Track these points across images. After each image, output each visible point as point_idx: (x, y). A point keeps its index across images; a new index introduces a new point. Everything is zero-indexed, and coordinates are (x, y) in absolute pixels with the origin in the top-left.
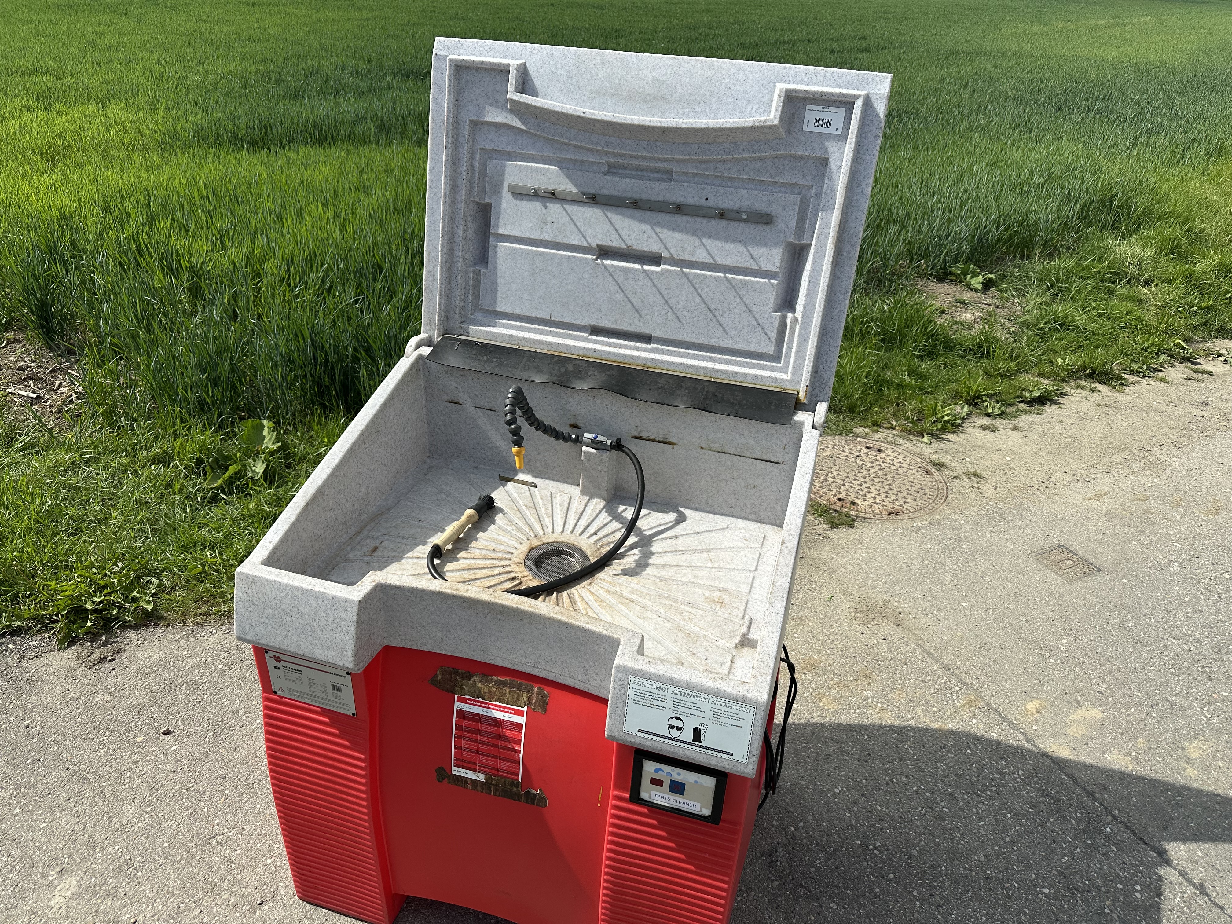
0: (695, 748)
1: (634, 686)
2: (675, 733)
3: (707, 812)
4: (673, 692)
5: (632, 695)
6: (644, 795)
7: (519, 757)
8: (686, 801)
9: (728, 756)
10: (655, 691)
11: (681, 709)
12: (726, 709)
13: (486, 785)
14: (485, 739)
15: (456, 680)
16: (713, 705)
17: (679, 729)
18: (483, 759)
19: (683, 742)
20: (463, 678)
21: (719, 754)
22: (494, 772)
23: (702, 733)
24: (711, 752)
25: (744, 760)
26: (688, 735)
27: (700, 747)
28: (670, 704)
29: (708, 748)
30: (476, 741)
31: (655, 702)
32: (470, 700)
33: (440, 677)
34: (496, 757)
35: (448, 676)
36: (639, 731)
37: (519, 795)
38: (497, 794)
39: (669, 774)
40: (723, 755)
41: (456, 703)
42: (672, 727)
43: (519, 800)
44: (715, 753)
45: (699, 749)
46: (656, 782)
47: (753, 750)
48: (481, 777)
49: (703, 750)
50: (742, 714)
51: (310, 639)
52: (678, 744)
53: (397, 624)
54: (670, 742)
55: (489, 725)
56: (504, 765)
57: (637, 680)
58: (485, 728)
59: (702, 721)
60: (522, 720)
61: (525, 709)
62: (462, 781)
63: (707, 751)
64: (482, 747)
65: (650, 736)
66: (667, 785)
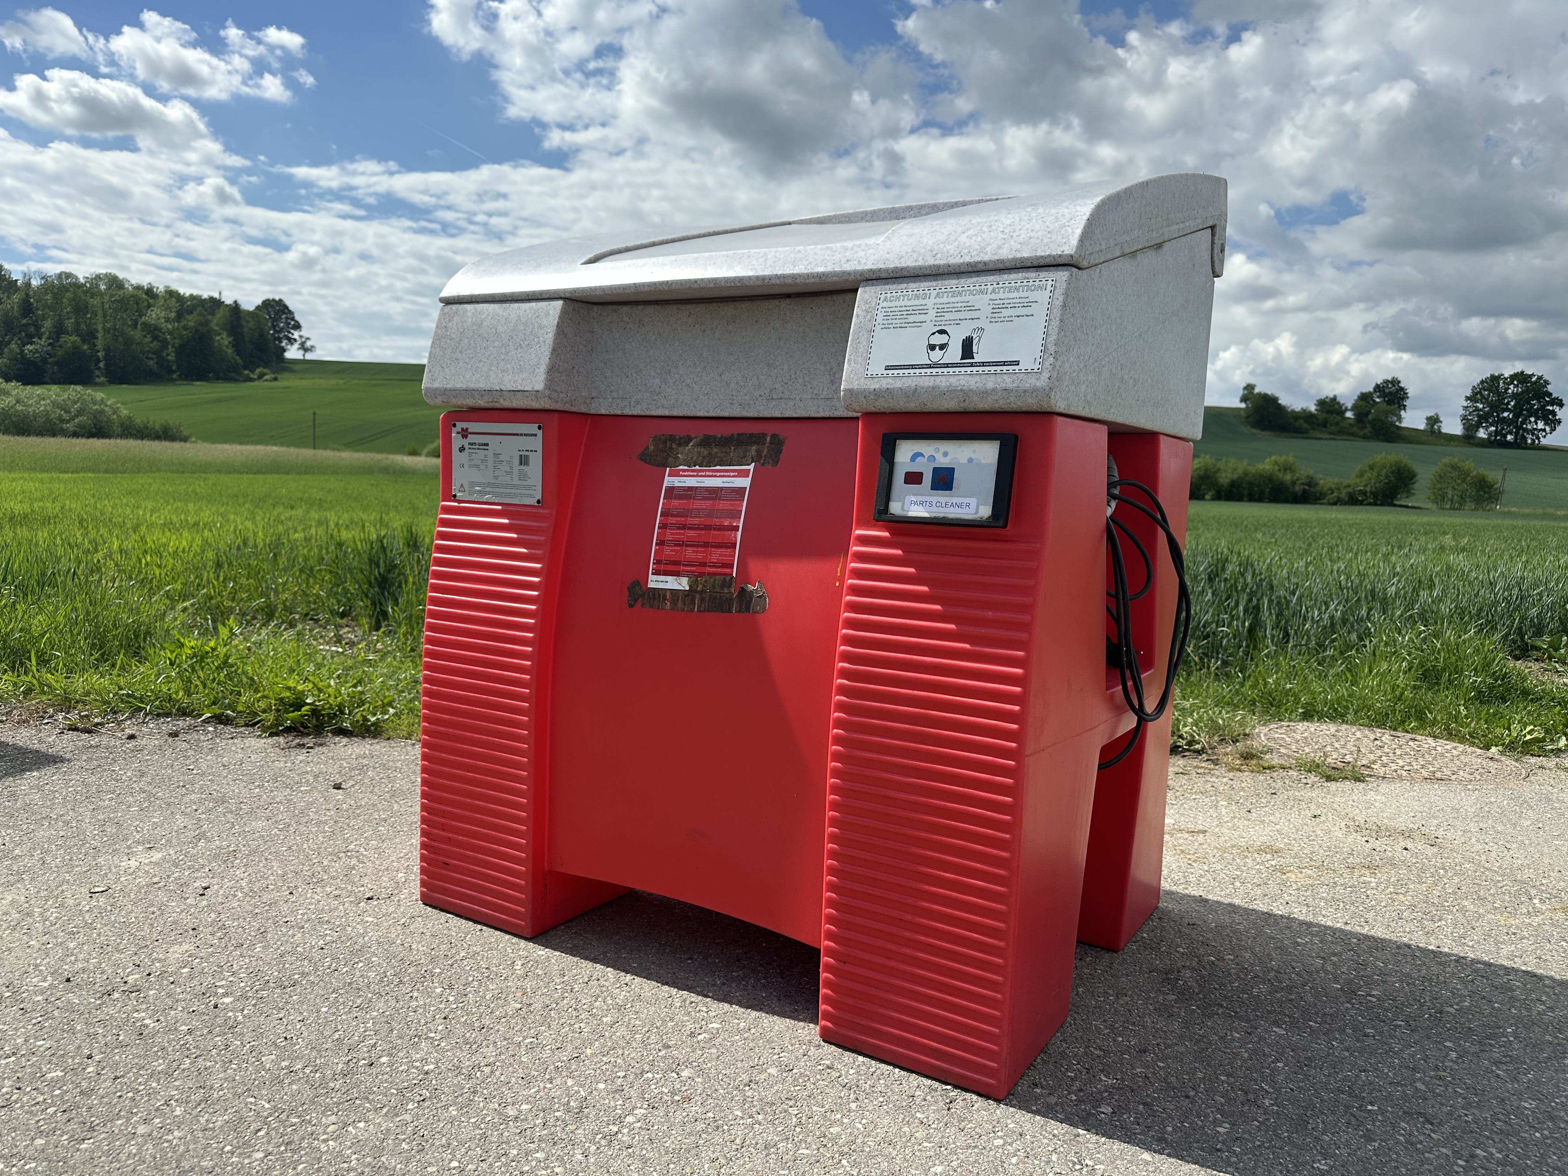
0: (963, 369)
1: (885, 304)
2: (936, 355)
3: (985, 511)
4: (938, 295)
5: (880, 318)
6: (895, 508)
7: (736, 537)
8: (955, 500)
9: (1011, 368)
10: (913, 302)
11: (948, 316)
12: (1012, 295)
13: (689, 594)
14: (696, 521)
15: (671, 448)
16: (993, 296)
17: (942, 347)
18: (690, 552)
19: (947, 365)
20: (680, 445)
21: (999, 368)
22: (701, 569)
23: (975, 342)
24: (986, 369)
25: (1037, 366)
26: (954, 353)
27: (972, 365)
28: (932, 314)
29: (983, 364)
30: (683, 527)
31: (911, 319)
32: (684, 471)
33: (652, 448)
34: (706, 545)
35: (661, 446)
36: (888, 368)
37: (730, 601)
38: (702, 609)
39: (932, 458)
40: (1005, 368)
41: (667, 478)
42: (932, 347)
43: (730, 611)
44: (993, 369)
45: (969, 369)
46: (913, 478)
47: (1049, 346)
48: (681, 584)
49: (975, 369)
50: (1033, 296)
51: (502, 363)
52: (940, 370)
53: (609, 374)
54: (929, 371)
55: (704, 499)
56: (716, 555)
57: (889, 295)
58: (698, 504)
59: (976, 324)
60: (745, 482)
61: (752, 467)
62: (659, 594)
63: (981, 369)
64: (692, 533)
65: (901, 372)
66: (927, 479)
